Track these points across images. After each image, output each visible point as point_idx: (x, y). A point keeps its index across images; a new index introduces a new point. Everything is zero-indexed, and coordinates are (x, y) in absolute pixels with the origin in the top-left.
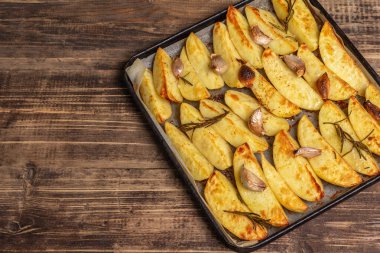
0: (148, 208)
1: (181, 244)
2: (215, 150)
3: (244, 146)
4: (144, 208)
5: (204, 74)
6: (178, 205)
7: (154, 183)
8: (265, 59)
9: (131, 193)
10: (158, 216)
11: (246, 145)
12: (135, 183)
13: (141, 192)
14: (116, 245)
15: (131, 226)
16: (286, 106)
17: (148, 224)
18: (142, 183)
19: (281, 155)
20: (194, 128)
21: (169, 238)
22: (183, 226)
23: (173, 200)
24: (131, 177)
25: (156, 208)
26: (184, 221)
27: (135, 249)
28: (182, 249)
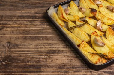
0: (56, 55)
1: (70, 68)
2: (83, 34)
3: (95, 32)
4: (54, 56)
5: (77, 13)
6: (69, 54)
7: (58, 47)
8: (100, 8)
9: (49, 51)
10: (60, 58)
11: (95, 31)
12: (50, 48)
13: (53, 51)
14: (43, 68)
15: (49, 61)
16: (110, 20)
17: (56, 61)
18: (54, 48)
19: (110, 36)
20: (74, 28)
21: (65, 66)
22: (71, 61)
23: (66, 53)
24: (49, 46)
25: (59, 55)
26: (71, 59)
27: (50, 69)
28: (70, 69)
